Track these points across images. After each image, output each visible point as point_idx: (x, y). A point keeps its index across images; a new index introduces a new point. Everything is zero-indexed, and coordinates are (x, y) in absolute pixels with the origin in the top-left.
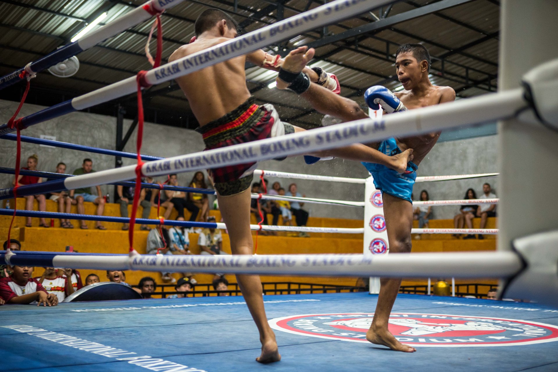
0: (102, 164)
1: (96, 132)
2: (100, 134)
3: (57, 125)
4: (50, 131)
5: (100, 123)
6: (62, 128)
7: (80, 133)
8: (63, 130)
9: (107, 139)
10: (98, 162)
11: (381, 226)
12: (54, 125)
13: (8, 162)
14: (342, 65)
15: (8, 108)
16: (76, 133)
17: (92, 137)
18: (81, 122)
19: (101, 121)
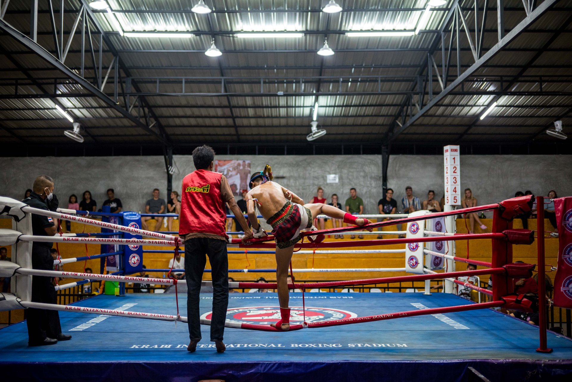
0: (372, 190)
1: (367, 168)
2: (370, 169)
3: (338, 167)
4: (334, 172)
5: (369, 161)
6: (342, 168)
7: (355, 170)
8: (343, 170)
9: (376, 171)
10: (370, 189)
11: (415, 247)
12: (336, 167)
13: (307, 196)
14: (562, 95)
15: (305, 160)
16: (352, 170)
17: (364, 171)
18: (355, 162)
19: (369, 159)
